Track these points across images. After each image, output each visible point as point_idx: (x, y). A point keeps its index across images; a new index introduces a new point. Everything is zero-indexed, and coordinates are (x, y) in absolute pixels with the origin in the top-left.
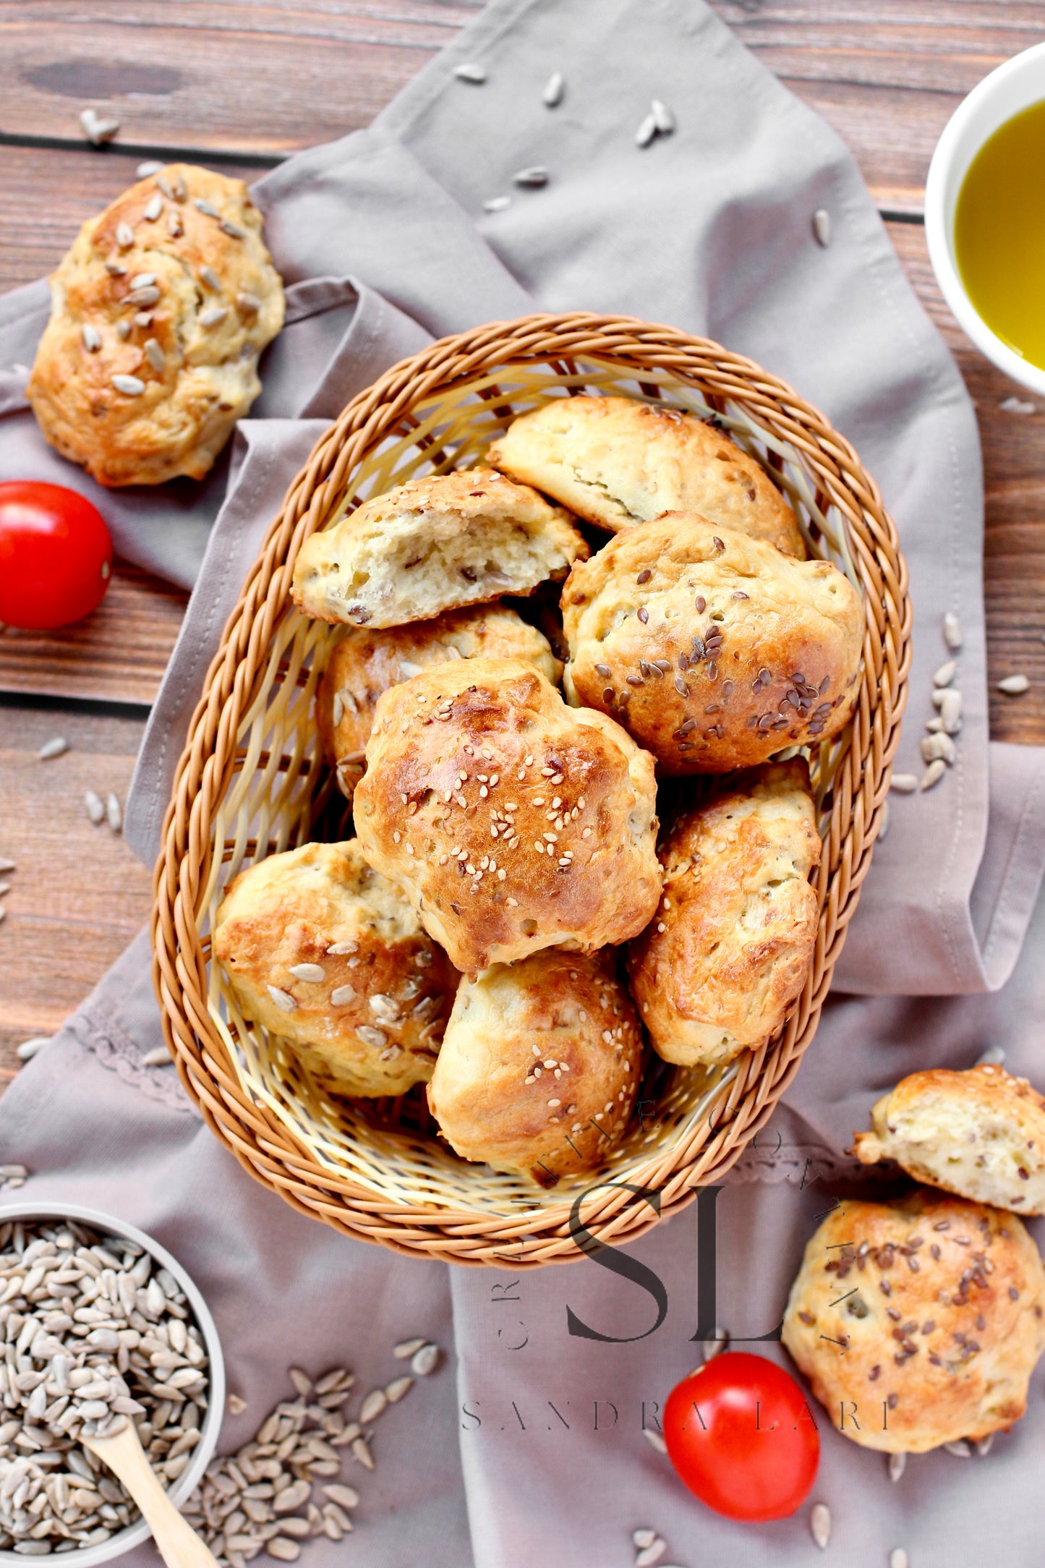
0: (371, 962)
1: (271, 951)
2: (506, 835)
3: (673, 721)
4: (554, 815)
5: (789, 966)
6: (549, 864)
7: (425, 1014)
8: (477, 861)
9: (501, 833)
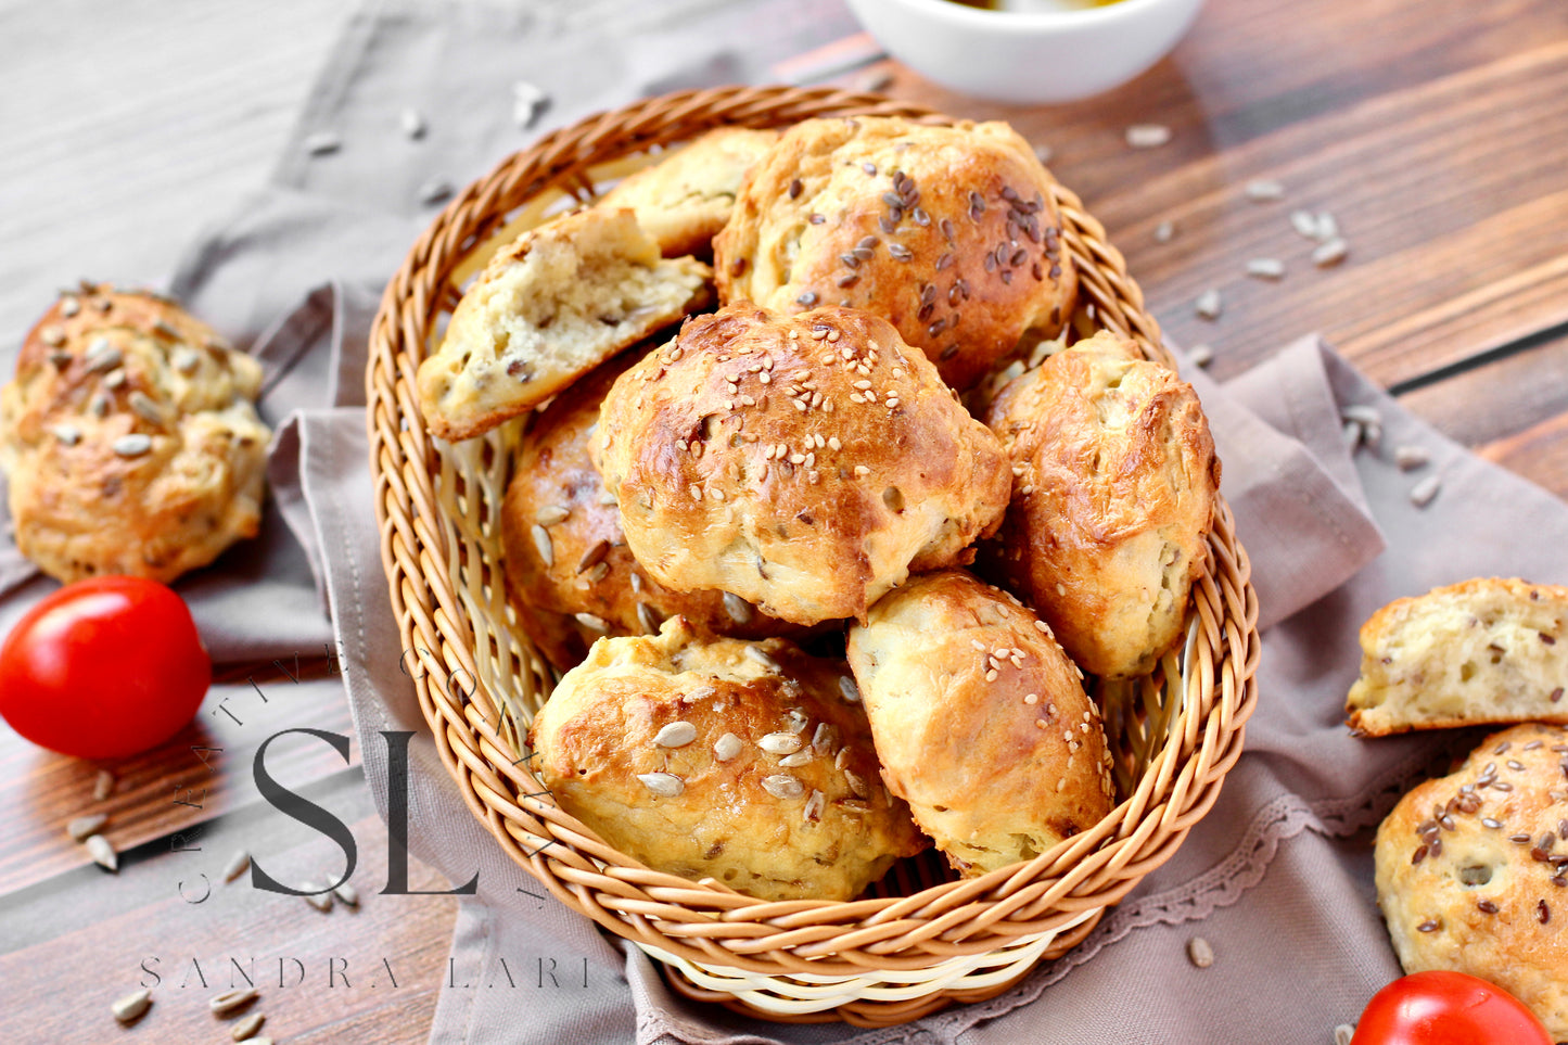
0: (738, 703)
1: (620, 737)
2: (815, 402)
3: (910, 301)
4: (852, 364)
5: (1188, 414)
6: (877, 411)
7: (827, 742)
8: (799, 447)
9: (808, 403)
